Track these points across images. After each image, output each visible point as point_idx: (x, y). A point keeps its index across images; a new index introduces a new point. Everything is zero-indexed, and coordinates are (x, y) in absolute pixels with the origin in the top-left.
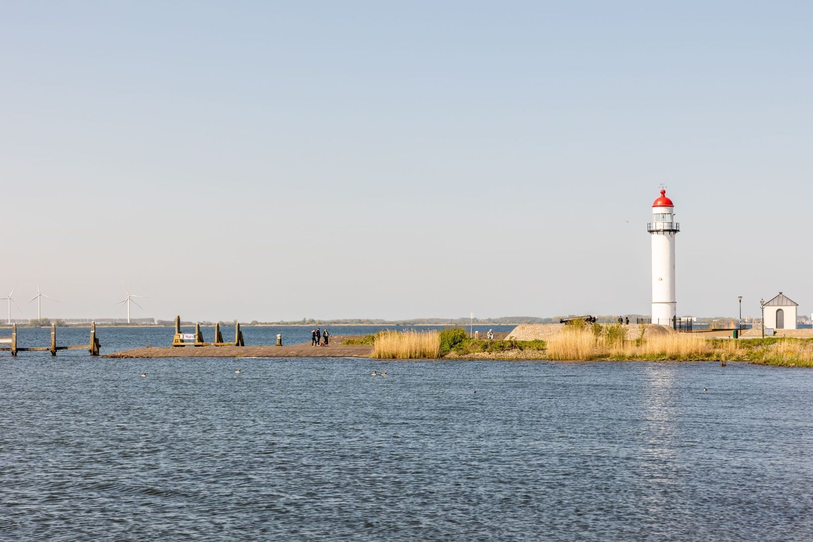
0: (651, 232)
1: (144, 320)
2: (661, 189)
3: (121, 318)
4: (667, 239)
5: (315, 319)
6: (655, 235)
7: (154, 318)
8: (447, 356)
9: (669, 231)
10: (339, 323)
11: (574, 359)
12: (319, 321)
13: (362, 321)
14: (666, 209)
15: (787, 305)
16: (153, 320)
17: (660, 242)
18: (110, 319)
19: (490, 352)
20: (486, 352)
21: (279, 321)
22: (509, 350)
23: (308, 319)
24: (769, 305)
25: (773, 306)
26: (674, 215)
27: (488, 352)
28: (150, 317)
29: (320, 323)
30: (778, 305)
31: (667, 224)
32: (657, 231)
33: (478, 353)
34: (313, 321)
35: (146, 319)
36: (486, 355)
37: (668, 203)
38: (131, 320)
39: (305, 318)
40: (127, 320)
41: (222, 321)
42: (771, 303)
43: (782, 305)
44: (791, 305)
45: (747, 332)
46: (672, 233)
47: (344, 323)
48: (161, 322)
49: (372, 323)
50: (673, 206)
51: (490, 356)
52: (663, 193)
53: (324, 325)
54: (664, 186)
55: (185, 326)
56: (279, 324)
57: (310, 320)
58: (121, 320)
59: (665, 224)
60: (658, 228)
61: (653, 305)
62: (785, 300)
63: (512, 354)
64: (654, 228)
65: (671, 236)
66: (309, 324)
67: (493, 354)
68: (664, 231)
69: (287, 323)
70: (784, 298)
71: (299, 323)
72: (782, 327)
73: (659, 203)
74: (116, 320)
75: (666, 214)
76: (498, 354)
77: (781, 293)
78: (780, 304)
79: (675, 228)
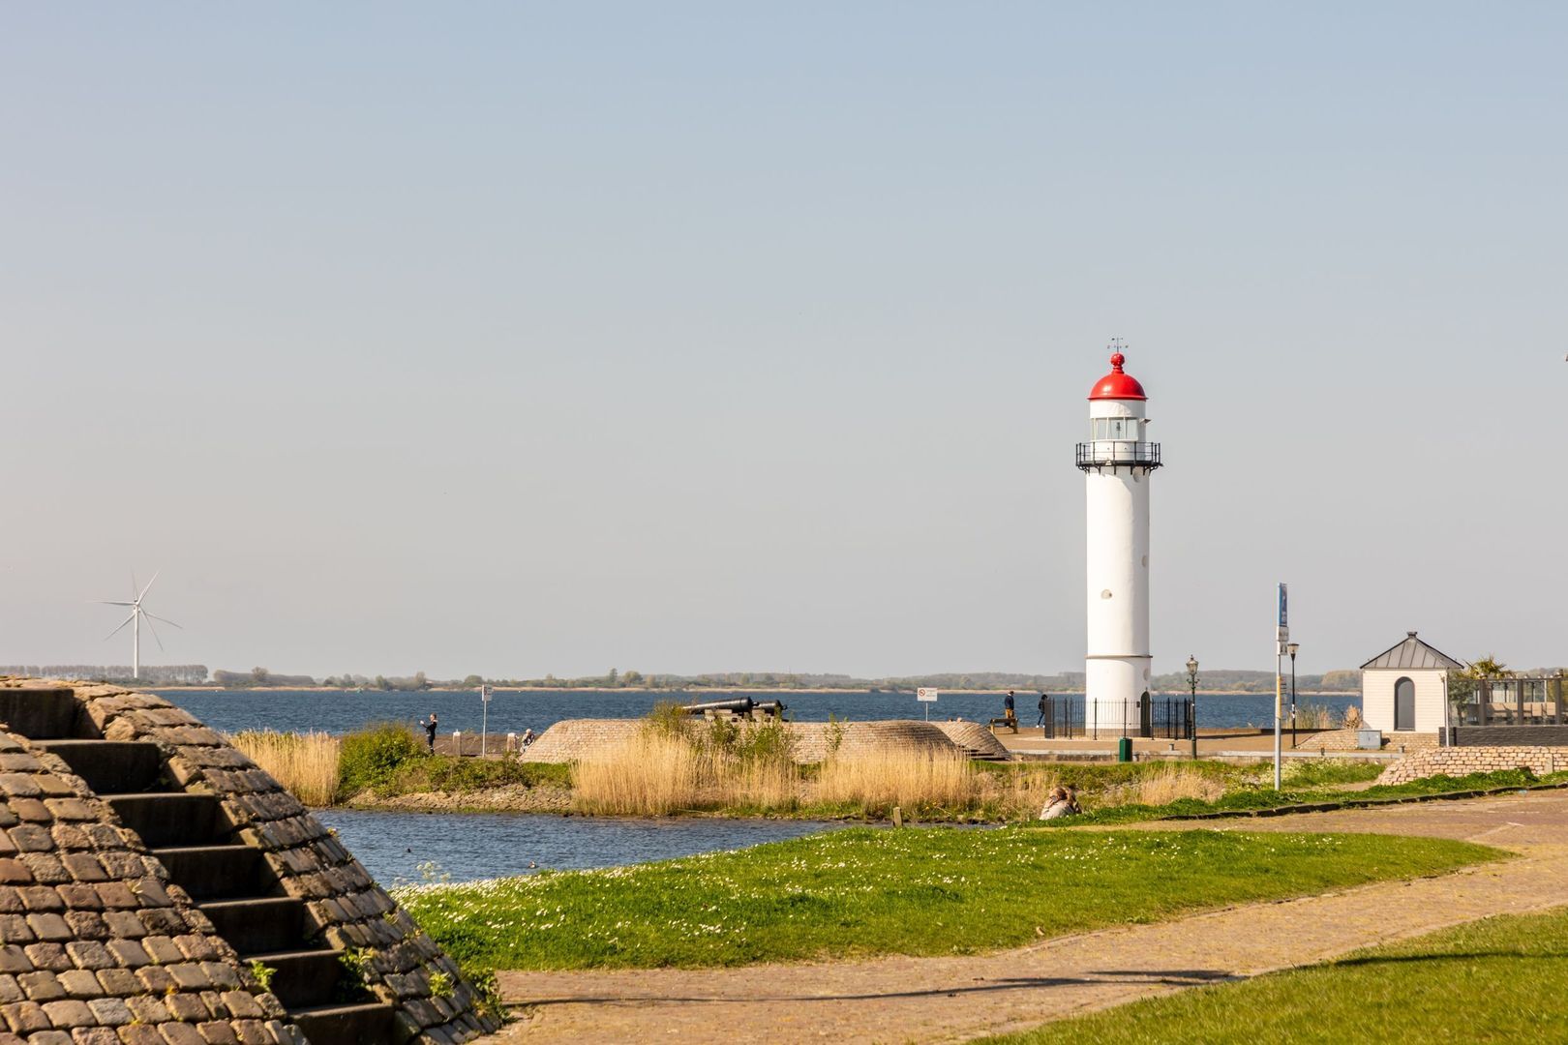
0: (1085, 466)
1: (181, 670)
2: (1113, 352)
3: (115, 665)
4: (1126, 489)
5: (641, 673)
6: (1094, 473)
7: (206, 665)
8: (353, 801)
9: (1131, 464)
10: (710, 686)
11: (634, 813)
12: (654, 678)
13: (777, 679)
14: (1122, 407)
15: (1422, 668)
16: (202, 671)
17: (1106, 494)
18: (86, 668)
19: (449, 791)
20: (441, 793)
21: (542, 677)
22: (498, 786)
23: (621, 673)
24: (1375, 668)
25: (1387, 668)
26: (1146, 421)
27: (444, 790)
28: (197, 663)
29: (656, 685)
30: (1399, 668)
31: (1125, 445)
32: (1099, 465)
33: (421, 795)
34: (636, 679)
35: (185, 667)
36: (437, 799)
37: (1131, 391)
38: (143, 671)
39: (614, 670)
40: (131, 670)
41: (384, 677)
42: (1381, 662)
43: (1410, 668)
44: (1434, 668)
45: (1313, 740)
46: (1139, 470)
47: (724, 685)
48: (227, 679)
49: (803, 686)
50: (1145, 399)
51: (446, 803)
52: (1119, 361)
53: (666, 690)
54: (1121, 343)
55: (282, 688)
56: (540, 684)
57: (628, 675)
58: (116, 669)
59: (1120, 447)
60: (1099, 457)
61: (1088, 661)
62: (1421, 650)
63: (499, 798)
64: (1090, 459)
65: (1136, 479)
66: (624, 686)
67: (456, 796)
68: (1116, 464)
69: (564, 684)
70: (1420, 648)
71: (598, 682)
72: (1411, 726)
73: (1107, 389)
74: (103, 669)
75: (1122, 418)
76: (467, 797)
77: (1412, 635)
78: (1406, 662)
79: (1148, 458)
